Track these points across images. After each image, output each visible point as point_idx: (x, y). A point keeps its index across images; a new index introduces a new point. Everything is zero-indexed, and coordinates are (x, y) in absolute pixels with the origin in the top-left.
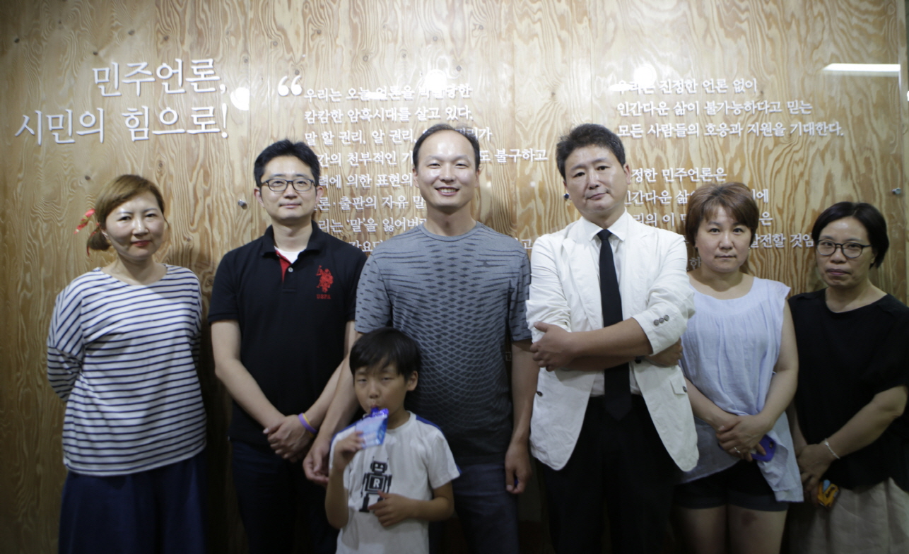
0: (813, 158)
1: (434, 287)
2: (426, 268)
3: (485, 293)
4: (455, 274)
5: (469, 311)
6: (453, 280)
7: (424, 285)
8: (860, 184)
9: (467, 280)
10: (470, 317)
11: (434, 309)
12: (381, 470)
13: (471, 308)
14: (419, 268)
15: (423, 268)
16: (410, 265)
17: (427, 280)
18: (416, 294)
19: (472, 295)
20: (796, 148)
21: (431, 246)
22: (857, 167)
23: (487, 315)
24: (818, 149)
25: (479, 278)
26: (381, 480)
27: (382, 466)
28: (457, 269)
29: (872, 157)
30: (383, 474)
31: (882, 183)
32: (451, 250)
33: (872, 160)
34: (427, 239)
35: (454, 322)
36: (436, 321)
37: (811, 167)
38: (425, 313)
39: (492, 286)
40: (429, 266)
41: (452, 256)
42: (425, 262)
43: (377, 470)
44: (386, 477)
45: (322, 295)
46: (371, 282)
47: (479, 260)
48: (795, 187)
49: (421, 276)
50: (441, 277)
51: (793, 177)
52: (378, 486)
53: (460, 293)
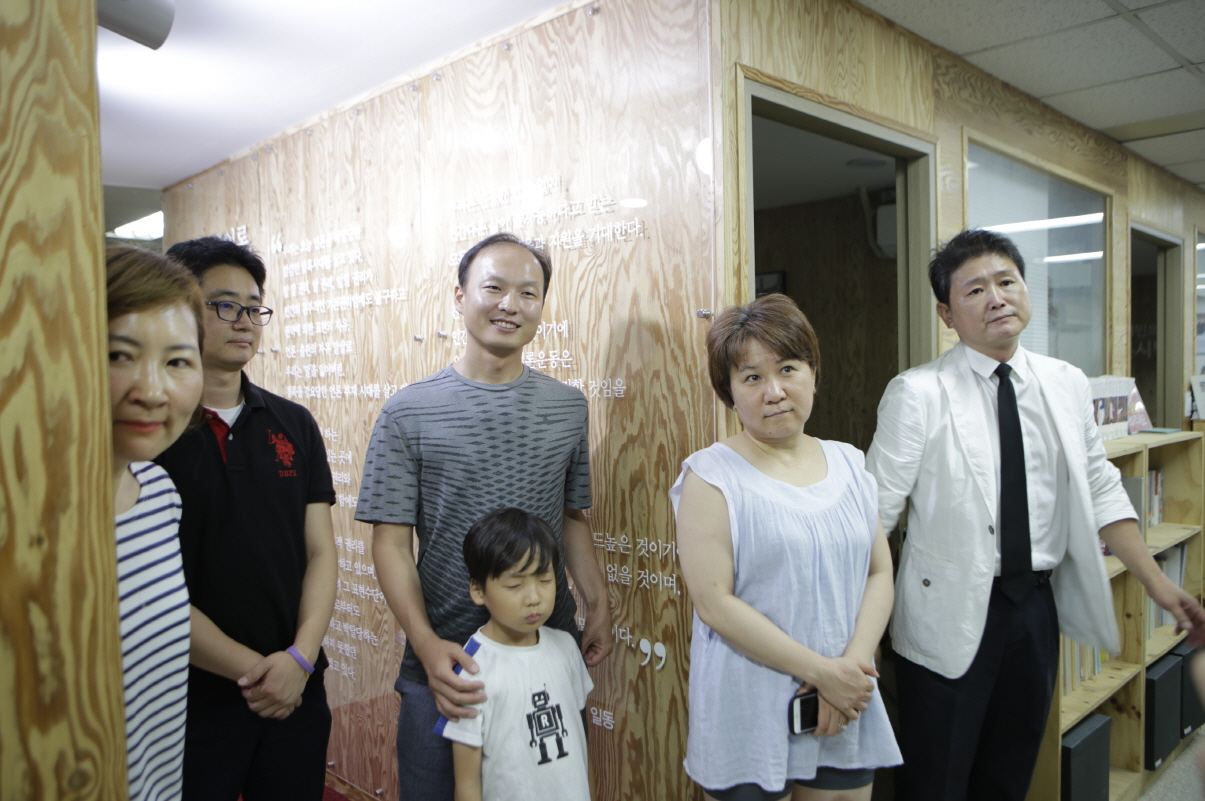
0: (618, 273)
1: (484, 452)
2: (471, 427)
3: (549, 457)
4: (511, 434)
5: (531, 482)
6: (508, 442)
7: (469, 450)
8: (667, 305)
9: (527, 442)
10: (532, 490)
11: (485, 481)
12: (542, 702)
13: (534, 478)
14: (460, 427)
15: (466, 427)
16: (447, 424)
17: (473, 443)
18: (460, 462)
19: (534, 461)
20: (600, 261)
21: (474, 397)
22: (665, 280)
23: (551, 486)
24: (623, 260)
25: (541, 439)
26: (548, 714)
27: (542, 697)
28: (513, 428)
29: (681, 264)
30: (547, 706)
31: (692, 302)
32: (501, 402)
33: (682, 268)
34: (467, 388)
35: (513, 497)
36: (488, 497)
37: (615, 286)
38: (472, 487)
39: (556, 448)
40: (475, 424)
41: (504, 410)
42: (467, 419)
43: (538, 703)
44: (552, 708)
45: (286, 472)
46: (396, 451)
47: (538, 416)
48: (600, 314)
49: (465, 438)
50: (493, 438)
51: (597, 301)
52: (548, 724)
53: (520, 459)
